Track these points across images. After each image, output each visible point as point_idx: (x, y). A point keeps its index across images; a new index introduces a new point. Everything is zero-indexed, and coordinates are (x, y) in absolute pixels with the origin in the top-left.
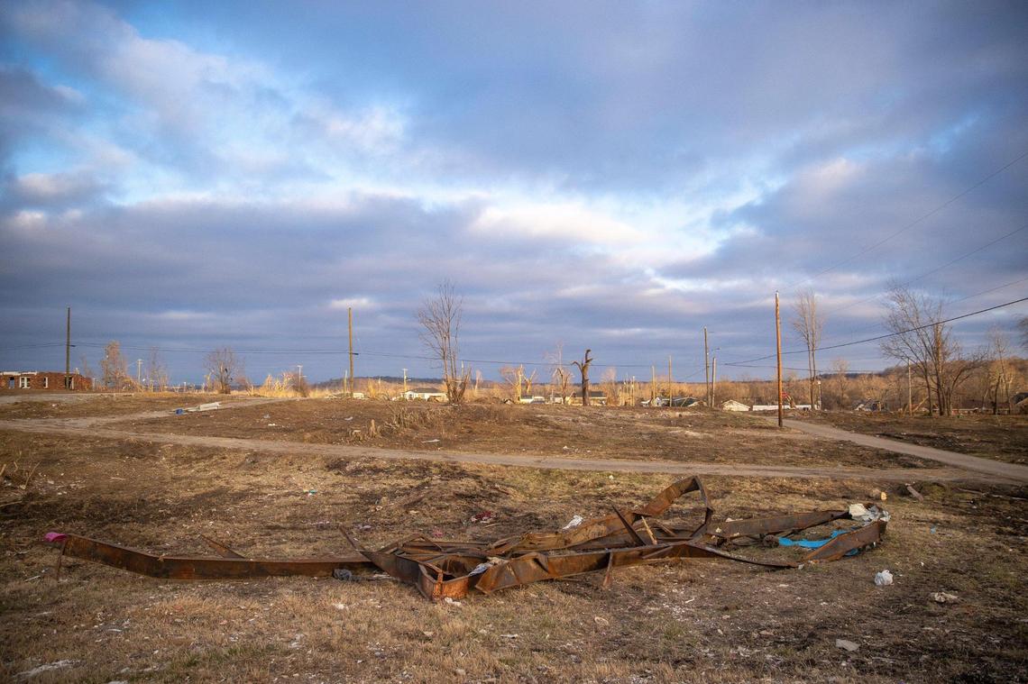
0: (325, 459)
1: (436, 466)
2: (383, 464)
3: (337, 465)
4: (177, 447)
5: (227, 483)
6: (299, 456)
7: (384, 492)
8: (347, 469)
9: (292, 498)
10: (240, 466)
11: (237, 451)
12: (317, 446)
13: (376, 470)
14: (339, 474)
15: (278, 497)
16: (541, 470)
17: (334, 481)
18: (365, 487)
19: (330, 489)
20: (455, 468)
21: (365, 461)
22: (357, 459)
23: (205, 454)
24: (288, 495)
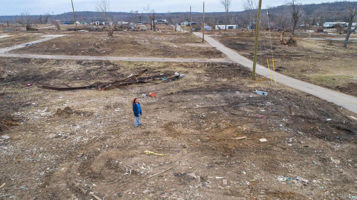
0: (76, 61)
1: (104, 61)
2: (91, 62)
3: (79, 62)
4: (35, 59)
5: (54, 69)
6: (70, 60)
7: (92, 70)
8: (82, 63)
9: (71, 73)
10: (54, 64)
11: (52, 59)
12: (73, 56)
13: (89, 63)
14: (80, 65)
15: (68, 72)
16: (129, 61)
17: (80, 67)
18: (88, 68)
19: (80, 70)
20: (108, 62)
21: (86, 61)
22: (84, 60)
23: (44, 61)
24: (70, 71)
